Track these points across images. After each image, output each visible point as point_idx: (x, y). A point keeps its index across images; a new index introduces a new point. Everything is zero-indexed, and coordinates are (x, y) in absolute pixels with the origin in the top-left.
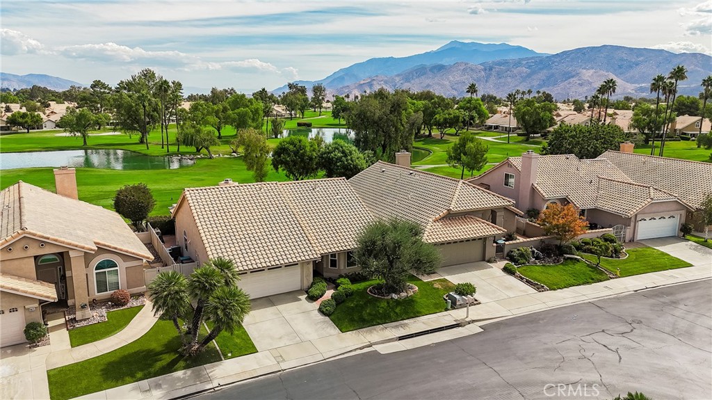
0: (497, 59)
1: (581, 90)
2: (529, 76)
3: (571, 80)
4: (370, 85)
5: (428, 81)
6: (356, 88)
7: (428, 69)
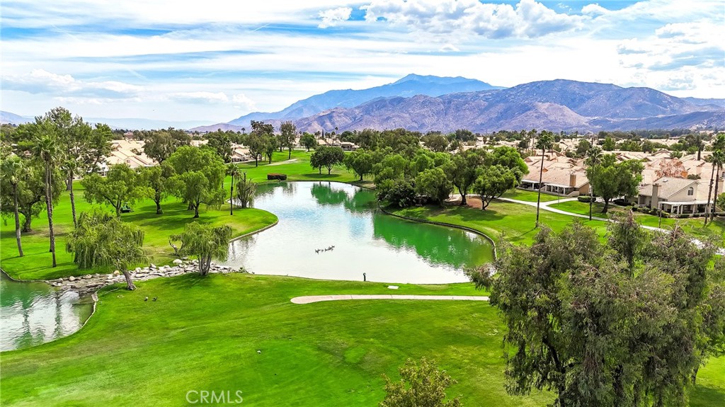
1: (537, 122)
2: (487, 108)
3: (528, 113)
4: (330, 117)
5: (388, 114)
6: (316, 120)
7: (387, 102)
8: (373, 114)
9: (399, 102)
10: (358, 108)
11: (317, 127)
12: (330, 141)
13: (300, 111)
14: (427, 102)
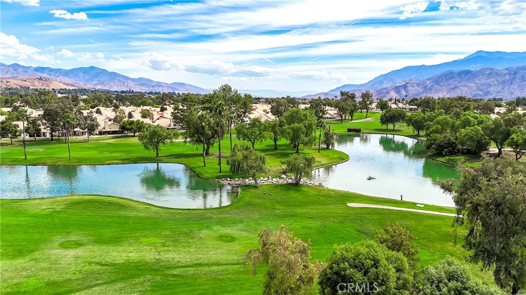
0: (521, 65)
4: (405, 87)
5: (456, 83)
6: (393, 89)
7: (456, 74)
8: (442, 84)
9: (466, 74)
10: (427, 80)
11: (393, 95)
12: (400, 105)
13: (382, 82)
14: (492, 73)
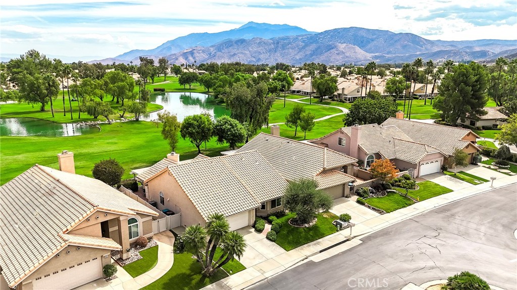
0: (282, 35)
1: (337, 57)
2: (304, 48)
3: (332, 51)
4: (192, 53)
5: (235, 51)
6: (181, 55)
7: (234, 42)
8: (223, 51)
9: (242, 43)
10: (212, 46)
11: (182, 61)
12: (191, 70)
13: (169, 48)
14: (261, 43)
